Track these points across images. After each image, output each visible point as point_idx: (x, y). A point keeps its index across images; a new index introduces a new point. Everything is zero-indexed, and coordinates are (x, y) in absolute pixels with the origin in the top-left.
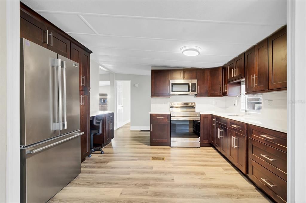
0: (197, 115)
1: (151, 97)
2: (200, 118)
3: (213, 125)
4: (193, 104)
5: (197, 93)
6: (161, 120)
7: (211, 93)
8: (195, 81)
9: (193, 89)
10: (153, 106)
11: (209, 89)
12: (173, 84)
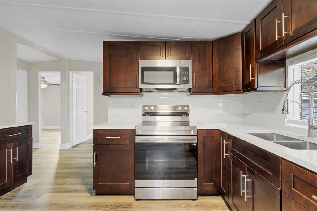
0: (191, 132)
1: (103, 94)
2: (196, 137)
3: (225, 154)
4: (186, 108)
5: (191, 87)
6: (115, 142)
7: (219, 87)
8: (188, 63)
9: (184, 78)
10: (111, 112)
11: (214, 79)
12: (145, 69)
